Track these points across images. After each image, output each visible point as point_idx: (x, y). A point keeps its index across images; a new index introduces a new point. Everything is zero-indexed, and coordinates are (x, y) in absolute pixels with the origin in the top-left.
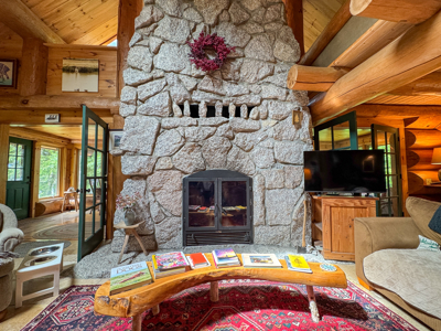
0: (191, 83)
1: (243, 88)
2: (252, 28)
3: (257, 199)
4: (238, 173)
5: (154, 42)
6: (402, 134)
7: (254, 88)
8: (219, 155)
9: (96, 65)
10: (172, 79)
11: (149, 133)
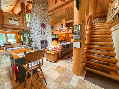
0: (41, 29)
1: (46, 30)
2: (47, 23)
3: (48, 43)
4: (46, 40)
5: (36, 22)
8: (44, 38)
9: (18, 19)
10: (39, 28)
11: (36, 35)
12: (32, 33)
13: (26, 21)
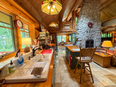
0: (87, 29)
1: (94, 29)
2: (95, 21)
3: (94, 43)
4: (92, 40)
5: (83, 23)
6: (114, 33)
7: (95, 29)
8: (90, 38)
9: (69, 25)
10: (85, 28)
11: (82, 35)
12: (78, 34)
13: (74, 24)
